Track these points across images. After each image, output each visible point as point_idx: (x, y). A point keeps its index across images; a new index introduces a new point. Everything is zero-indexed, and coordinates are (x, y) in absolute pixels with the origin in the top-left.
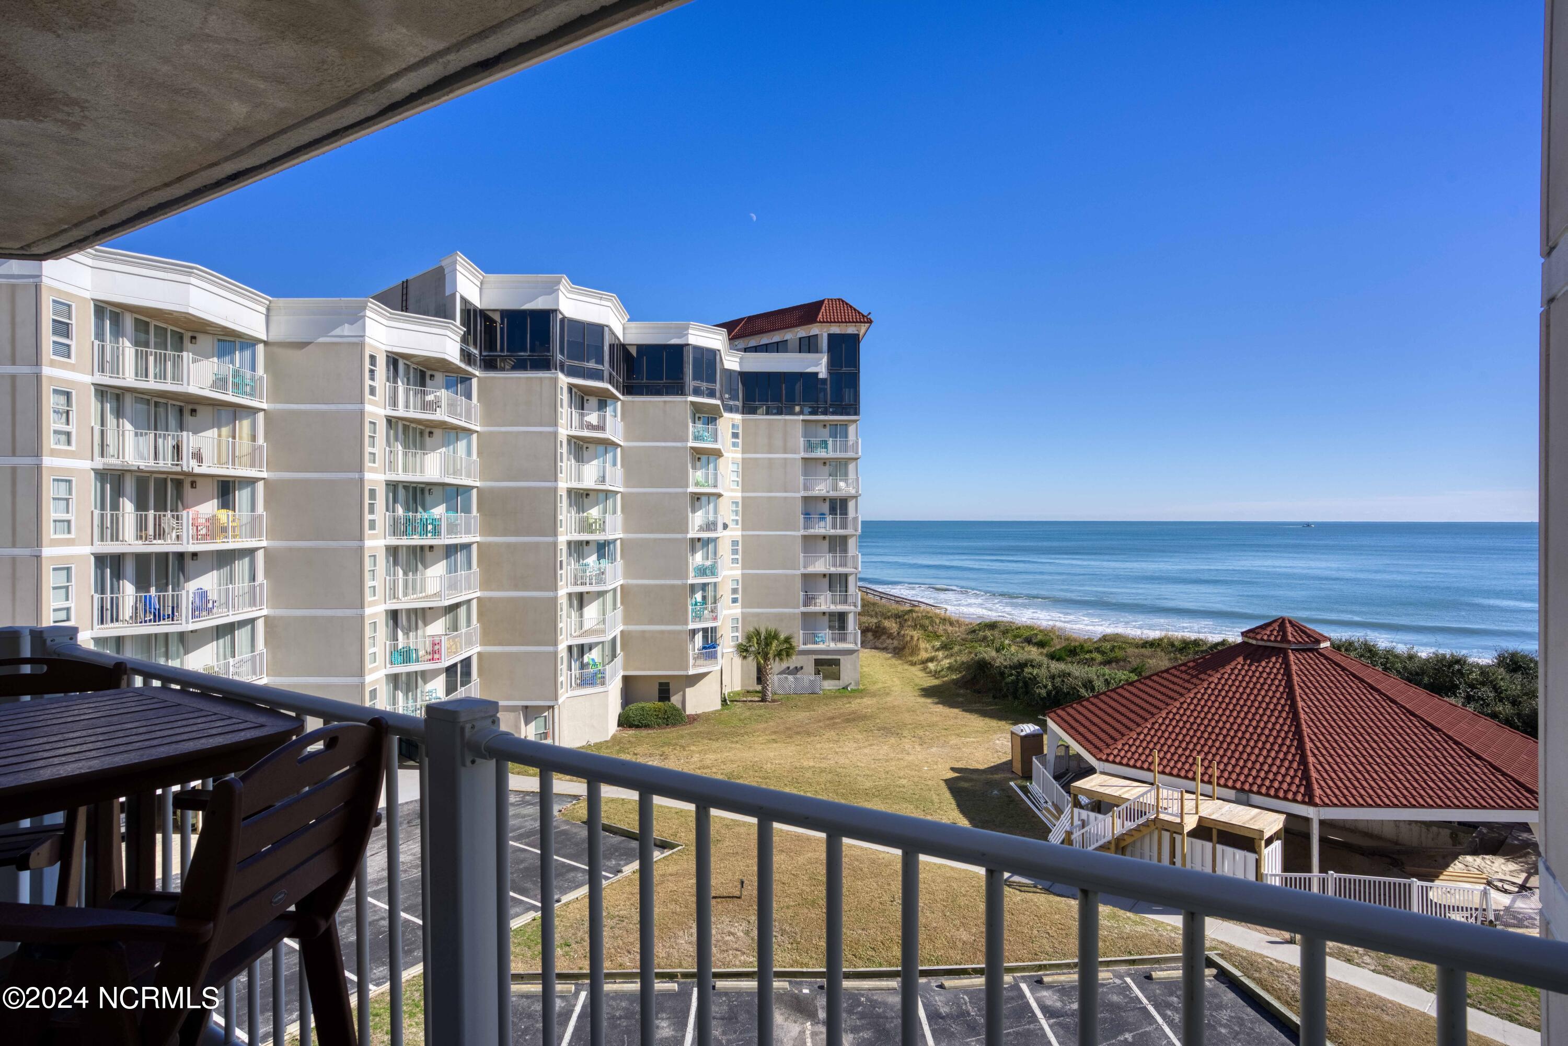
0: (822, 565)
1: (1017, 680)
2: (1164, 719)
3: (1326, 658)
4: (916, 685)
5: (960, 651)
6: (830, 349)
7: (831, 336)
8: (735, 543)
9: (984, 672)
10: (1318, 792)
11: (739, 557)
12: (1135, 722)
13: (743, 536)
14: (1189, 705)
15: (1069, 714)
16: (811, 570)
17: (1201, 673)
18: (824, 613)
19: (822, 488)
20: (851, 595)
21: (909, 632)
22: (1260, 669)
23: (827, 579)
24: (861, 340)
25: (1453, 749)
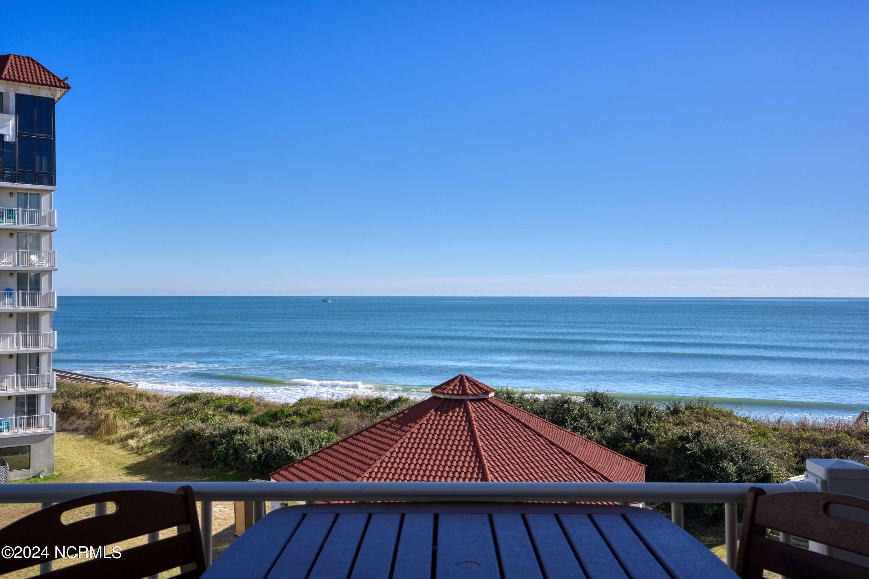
0: (6, 346)
1: (227, 450)
2: (379, 468)
3: (494, 406)
4: (119, 464)
5: (163, 425)
6: (19, 112)
7: (19, 97)
9: (192, 443)
12: (354, 474)
14: (397, 453)
15: (292, 474)
17: (403, 425)
18: (10, 397)
19: (7, 261)
20: (44, 376)
21: (103, 411)
22: (449, 418)
23: (14, 359)
24: (56, 105)
25: (579, 467)
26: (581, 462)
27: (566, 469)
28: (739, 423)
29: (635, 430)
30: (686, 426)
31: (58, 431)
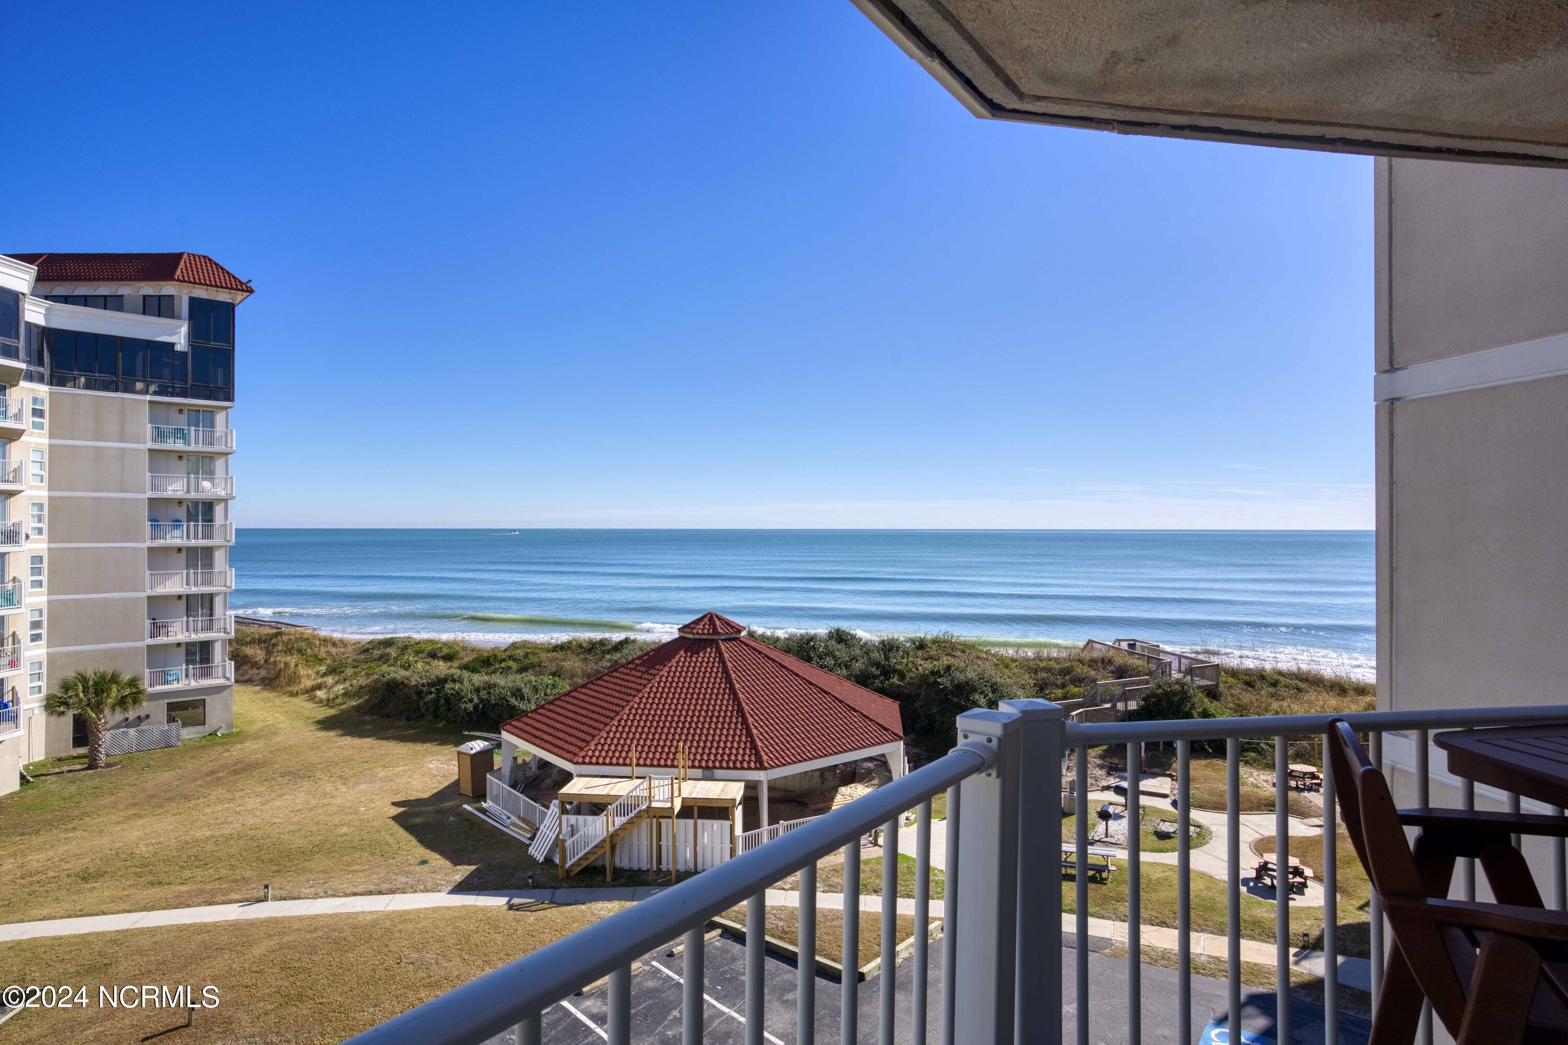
0: (174, 585)
1: (437, 700)
2: (628, 715)
3: (747, 645)
4: (308, 718)
5: (356, 674)
6: (191, 317)
7: (192, 300)
8: (37, 559)
9: (394, 694)
10: (765, 758)
11: (44, 578)
12: (600, 722)
13: (49, 549)
14: (647, 699)
15: (527, 724)
16: (160, 590)
17: (649, 669)
18: (179, 645)
19: (176, 488)
20: (220, 619)
21: (281, 659)
22: (700, 659)
23: (184, 602)
24: (236, 309)
25: (839, 707)
26: (840, 701)
27: (826, 709)
28: (984, 656)
29: (883, 666)
30: (936, 660)
31: (237, 681)
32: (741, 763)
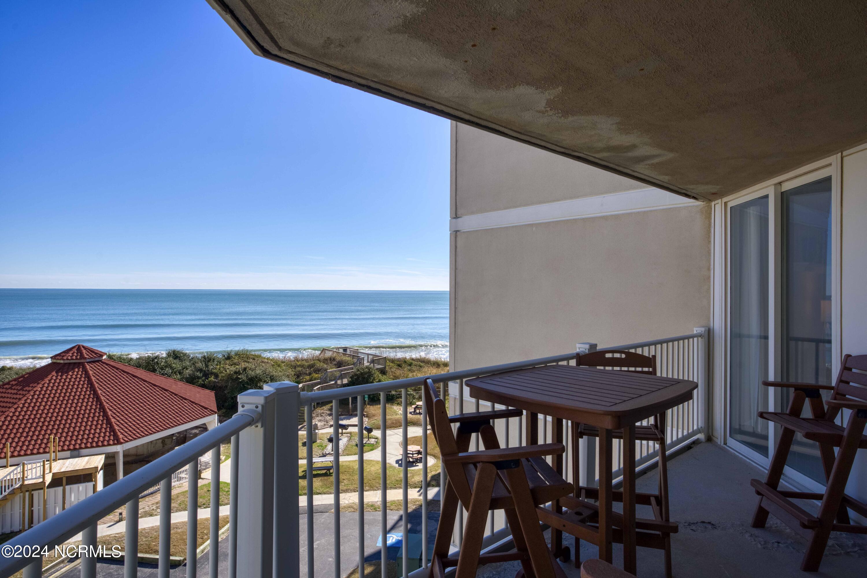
2: (4, 422)
3: (107, 364)
10: (121, 436)
14: (22, 408)
17: (24, 387)
22: (69, 377)
25: (175, 398)
26: (176, 395)
27: (166, 400)
28: (266, 361)
29: (205, 371)
30: (237, 365)
32: (102, 442)
